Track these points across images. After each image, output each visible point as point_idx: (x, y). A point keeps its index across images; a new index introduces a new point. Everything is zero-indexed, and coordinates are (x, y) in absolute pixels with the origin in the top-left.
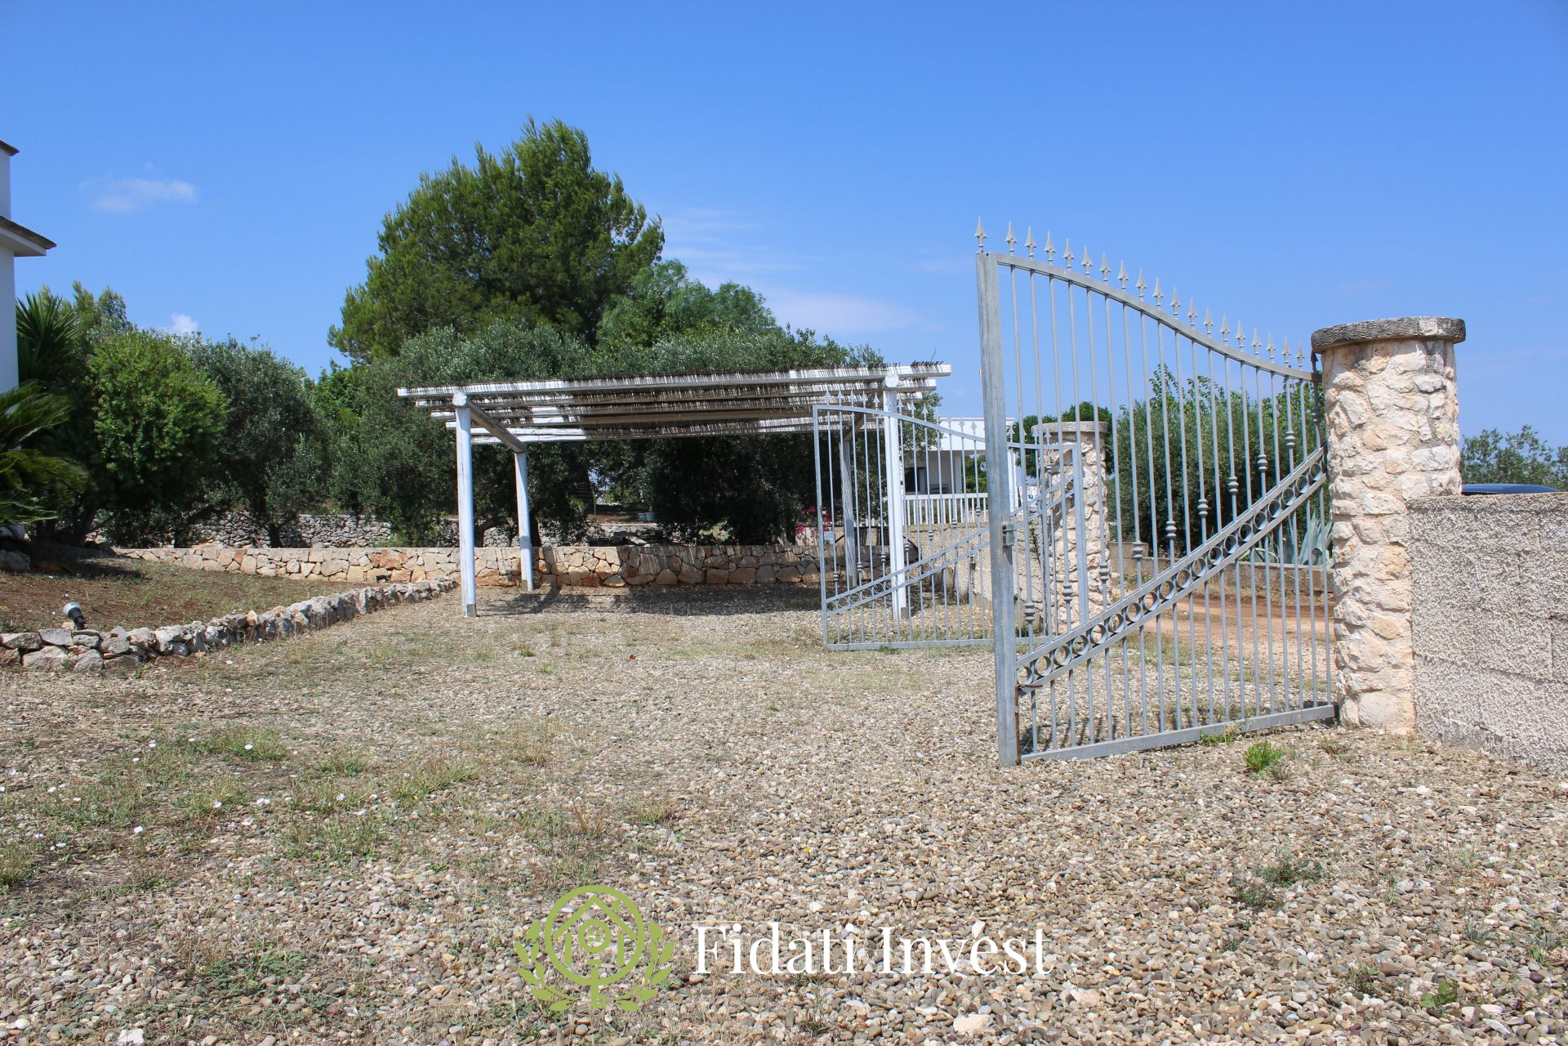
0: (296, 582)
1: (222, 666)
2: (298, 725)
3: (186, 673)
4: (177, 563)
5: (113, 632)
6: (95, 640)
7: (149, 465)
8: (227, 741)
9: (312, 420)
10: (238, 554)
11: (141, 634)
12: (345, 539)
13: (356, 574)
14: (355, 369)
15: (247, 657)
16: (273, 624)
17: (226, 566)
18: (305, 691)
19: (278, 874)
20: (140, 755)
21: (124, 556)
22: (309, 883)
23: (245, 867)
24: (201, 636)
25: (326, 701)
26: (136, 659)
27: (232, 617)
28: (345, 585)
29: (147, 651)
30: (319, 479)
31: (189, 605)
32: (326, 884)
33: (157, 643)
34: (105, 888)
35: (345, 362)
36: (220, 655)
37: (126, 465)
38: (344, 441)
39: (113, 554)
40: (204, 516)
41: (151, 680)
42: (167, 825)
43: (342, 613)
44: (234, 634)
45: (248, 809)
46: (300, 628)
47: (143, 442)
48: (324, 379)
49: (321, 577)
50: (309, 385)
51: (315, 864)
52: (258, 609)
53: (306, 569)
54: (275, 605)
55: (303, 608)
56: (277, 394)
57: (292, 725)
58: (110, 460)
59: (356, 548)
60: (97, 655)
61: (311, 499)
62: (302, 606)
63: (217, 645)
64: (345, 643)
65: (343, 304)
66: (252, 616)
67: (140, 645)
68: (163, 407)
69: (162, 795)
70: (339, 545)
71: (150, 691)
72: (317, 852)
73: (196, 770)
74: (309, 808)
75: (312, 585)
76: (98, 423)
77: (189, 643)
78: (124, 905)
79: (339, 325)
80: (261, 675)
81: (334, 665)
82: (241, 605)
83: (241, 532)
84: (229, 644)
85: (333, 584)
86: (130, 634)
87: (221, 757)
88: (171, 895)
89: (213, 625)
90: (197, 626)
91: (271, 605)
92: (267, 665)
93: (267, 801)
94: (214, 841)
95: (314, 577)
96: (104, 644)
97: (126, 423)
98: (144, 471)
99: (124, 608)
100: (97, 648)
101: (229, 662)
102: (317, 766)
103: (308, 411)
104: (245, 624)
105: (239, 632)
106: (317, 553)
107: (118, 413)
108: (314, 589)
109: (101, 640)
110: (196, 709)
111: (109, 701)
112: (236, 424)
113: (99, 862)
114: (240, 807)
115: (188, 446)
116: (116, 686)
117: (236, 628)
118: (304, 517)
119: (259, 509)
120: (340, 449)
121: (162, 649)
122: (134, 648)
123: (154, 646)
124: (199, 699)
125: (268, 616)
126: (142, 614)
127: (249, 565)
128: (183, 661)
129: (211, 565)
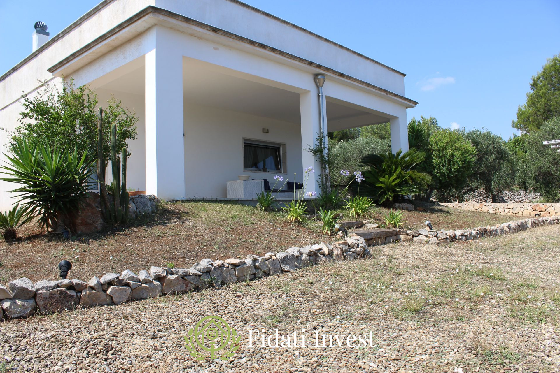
0: (503, 216)
1: (478, 245)
2: (508, 268)
3: (466, 247)
4: (459, 208)
5: (441, 231)
6: (435, 234)
7: (450, 174)
8: (483, 272)
9: (507, 156)
10: (481, 205)
11: (450, 232)
12: (520, 200)
13: (526, 213)
14: (523, 136)
15: (487, 242)
16: (496, 230)
17: (477, 210)
18: (510, 256)
19: (506, 322)
20: (453, 274)
21: (442, 205)
22: (519, 328)
23: (493, 318)
24: (470, 234)
25: (518, 260)
26: (449, 241)
27: (481, 228)
28: (522, 217)
29: (452, 238)
30: (510, 177)
31: (465, 223)
32: (526, 329)
33: (456, 236)
34: (445, 318)
35: (519, 133)
36: (477, 241)
37: (443, 175)
38: (520, 163)
39: (439, 205)
40: (468, 192)
41: (454, 248)
42: (465, 299)
43: (522, 227)
44: (482, 234)
45: (493, 297)
46: (506, 233)
47: (448, 166)
48: (510, 140)
49: (512, 214)
50: (505, 143)
51: (520, 321)
52: (490, 225)
53: (507, 211)
54: (496, 224)
55: (507, 225)
56: (494, 147)
57: (506, 268)
58: (438, 173)
59: (525, 203)
60: (436, 239)
61: (508, 185)
62: (507, 224)
63: (476, 237)
64: (524, 239)
65: (517, 112)
66: (488, 228)
67: (450, 236)
68: (454, 154)
69: (461, 288)
70: (518, 202)
71: (454, 252)
72: (521, 316)
73: (473, 281)
74: (517, 300)
75: (510, 217)
76: (433, 161)
77: (466, 236)
78: (452, 324)
79: (516, 119)
80: (493, 249)
81: (521, 247)
82: (484, 223)
83: (481, 198)
84: (480, 237)
85: (517, 216)
86: (447, 232)
87: (481, 277)
88: (467, 323)
89: (474, 230)
90: (469, 230)
91: (495, 224)
92: (495, 245)
93: (501, 295)
94: (481, 307)
95: (509, 214)
96: (438, 235)
97: (442, 160)
98: (449, 177)
99: (444, 223)
100: (436, 236)
101: (481, 244)
102: (518, 284)
103: (506, 153)
104: (486, 230)
105: (484, 233)
106: (510, 205)
107: (440, 157)
108: (510, 218)
109: (437, 234)
110: (470, 260)
111: (441, 255)
112: (480, 159)
113: (443, 308)
114: (490, 296)
115: (463, 167)
116: (443, 249)
117: (482, 231)
118: (505, 192)
119: (488, 189)
120: (519, 166)
121: (457, 238)
122: (448, 237)
123: (455, 237)
124: (471, 256)
125: (494, 228)
126: (450, 225)
127: (485, 209)
128: (464, 242)
129: (472, 209)
